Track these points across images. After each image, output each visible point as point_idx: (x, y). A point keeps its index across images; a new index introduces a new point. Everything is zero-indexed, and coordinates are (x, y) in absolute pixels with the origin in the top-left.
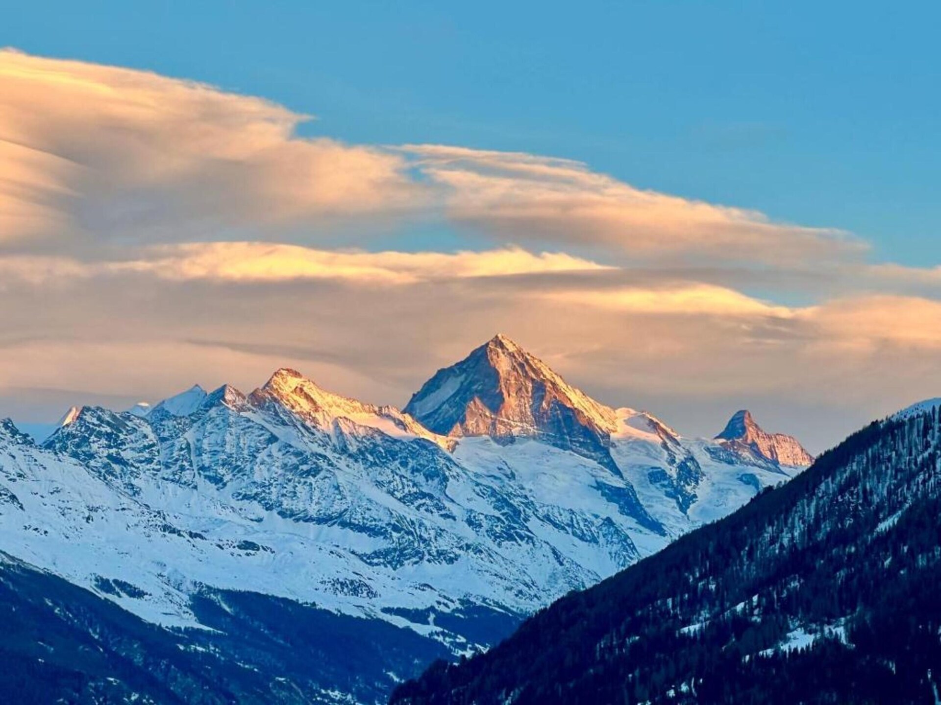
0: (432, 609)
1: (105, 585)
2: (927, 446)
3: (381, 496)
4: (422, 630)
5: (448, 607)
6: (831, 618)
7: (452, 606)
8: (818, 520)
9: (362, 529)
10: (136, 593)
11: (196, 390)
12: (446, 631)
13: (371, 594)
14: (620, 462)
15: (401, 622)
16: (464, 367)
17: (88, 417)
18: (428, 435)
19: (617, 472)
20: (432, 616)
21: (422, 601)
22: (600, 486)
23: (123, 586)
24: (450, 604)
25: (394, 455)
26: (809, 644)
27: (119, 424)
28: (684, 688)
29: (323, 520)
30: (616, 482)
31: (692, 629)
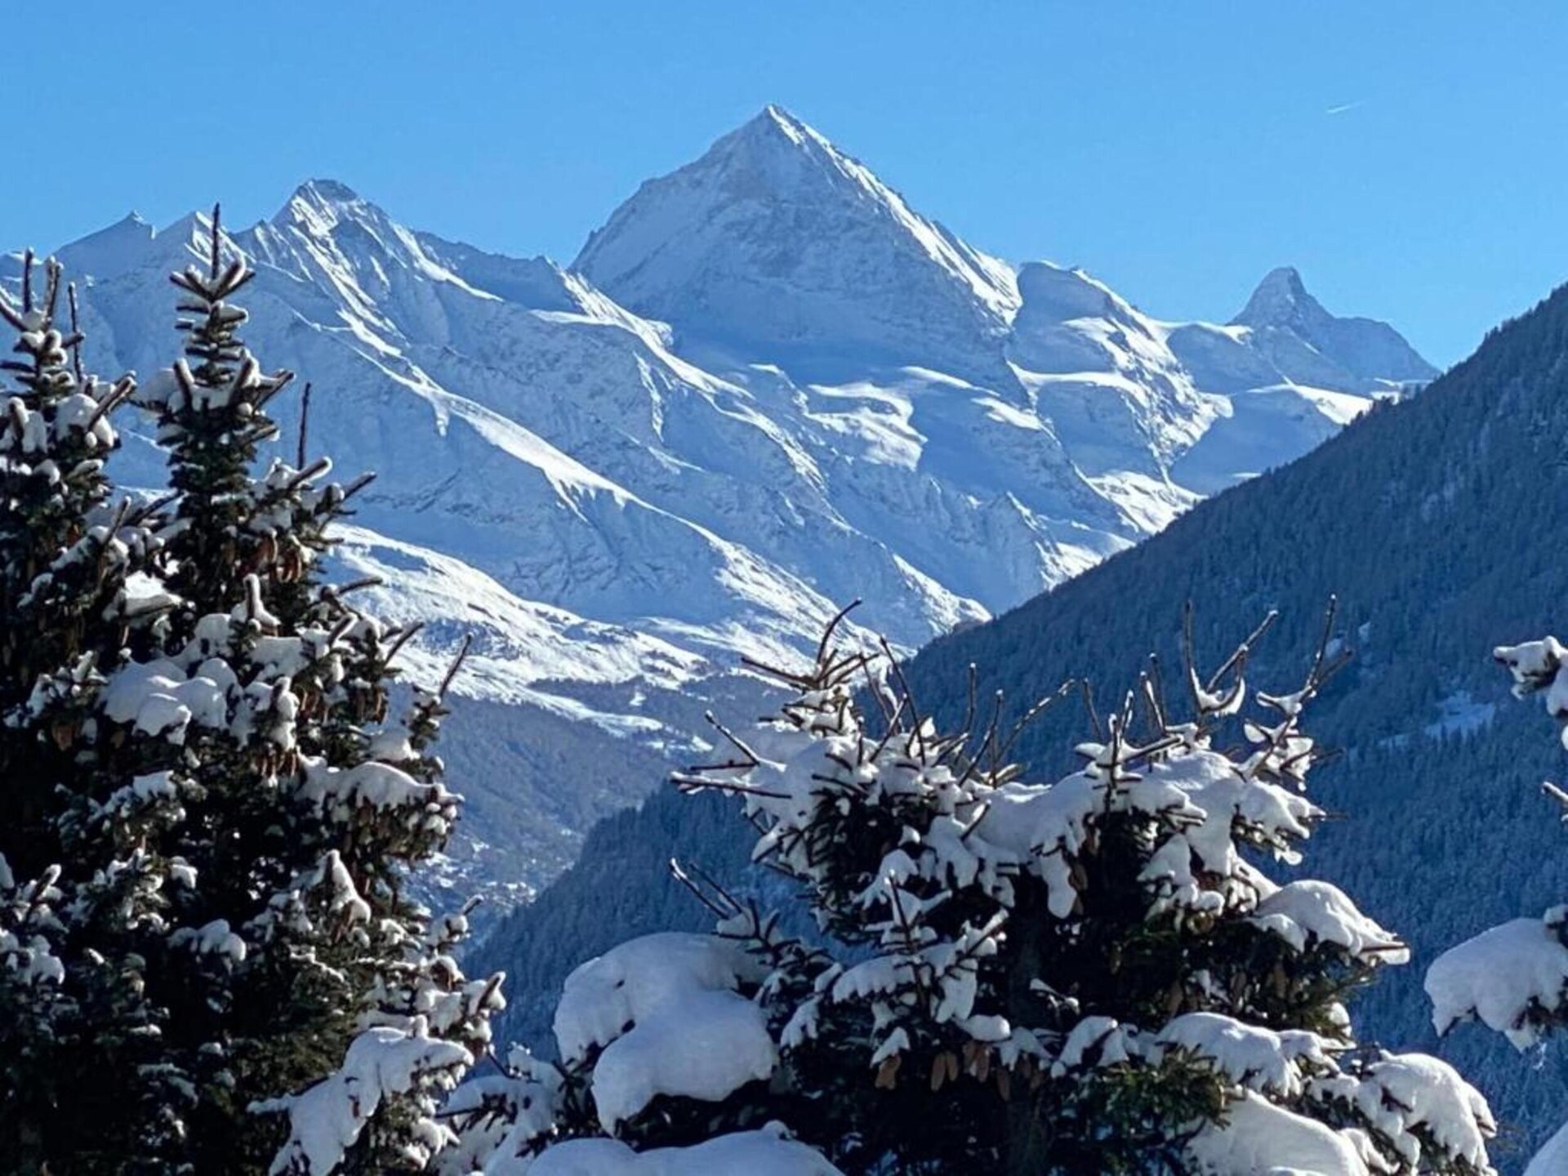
0: (638, 683)
4: (616, 725)
5: (674, 678)
7: (682, 676)
12: (669, 729)
13: (510, 650)
16: (698, 176)
18: (624, 320)
20: (638, 700)
24: (675, 671)
25: (552, 361)
26: (1485, 722)
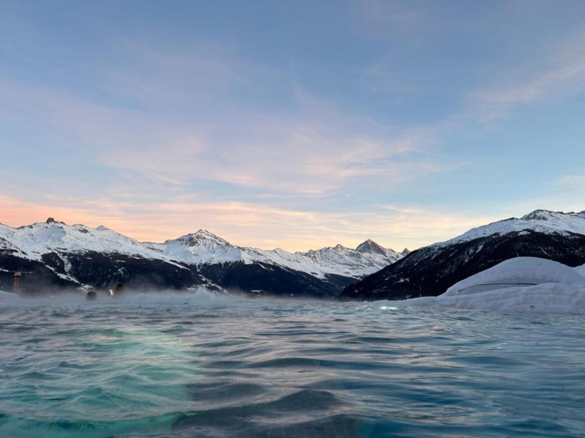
0: (359, 276)
1: (312, 273)
2: (422, 253)
3: (352, 261)
4: (357, 278)
6: (406, 277)
8: (406, 264)
9: (349, 265)
10: (317, 274)
11: (326, 248)
13: (350, 274)
14: (387, 255)
15: (354, 277)
16: (364, 243)
17: (310, 251)
18: (359, 253)
19: (386, 257)
21: (357, 275)
22: (384, 259)
23: (315, 273)
24: (362, 275)
25: (354, 255)
26: (403, 281)
27: (315, 252)
28: (385, 287)
29: (344, 264)
30: (387, 258)
31: (386, 279)
